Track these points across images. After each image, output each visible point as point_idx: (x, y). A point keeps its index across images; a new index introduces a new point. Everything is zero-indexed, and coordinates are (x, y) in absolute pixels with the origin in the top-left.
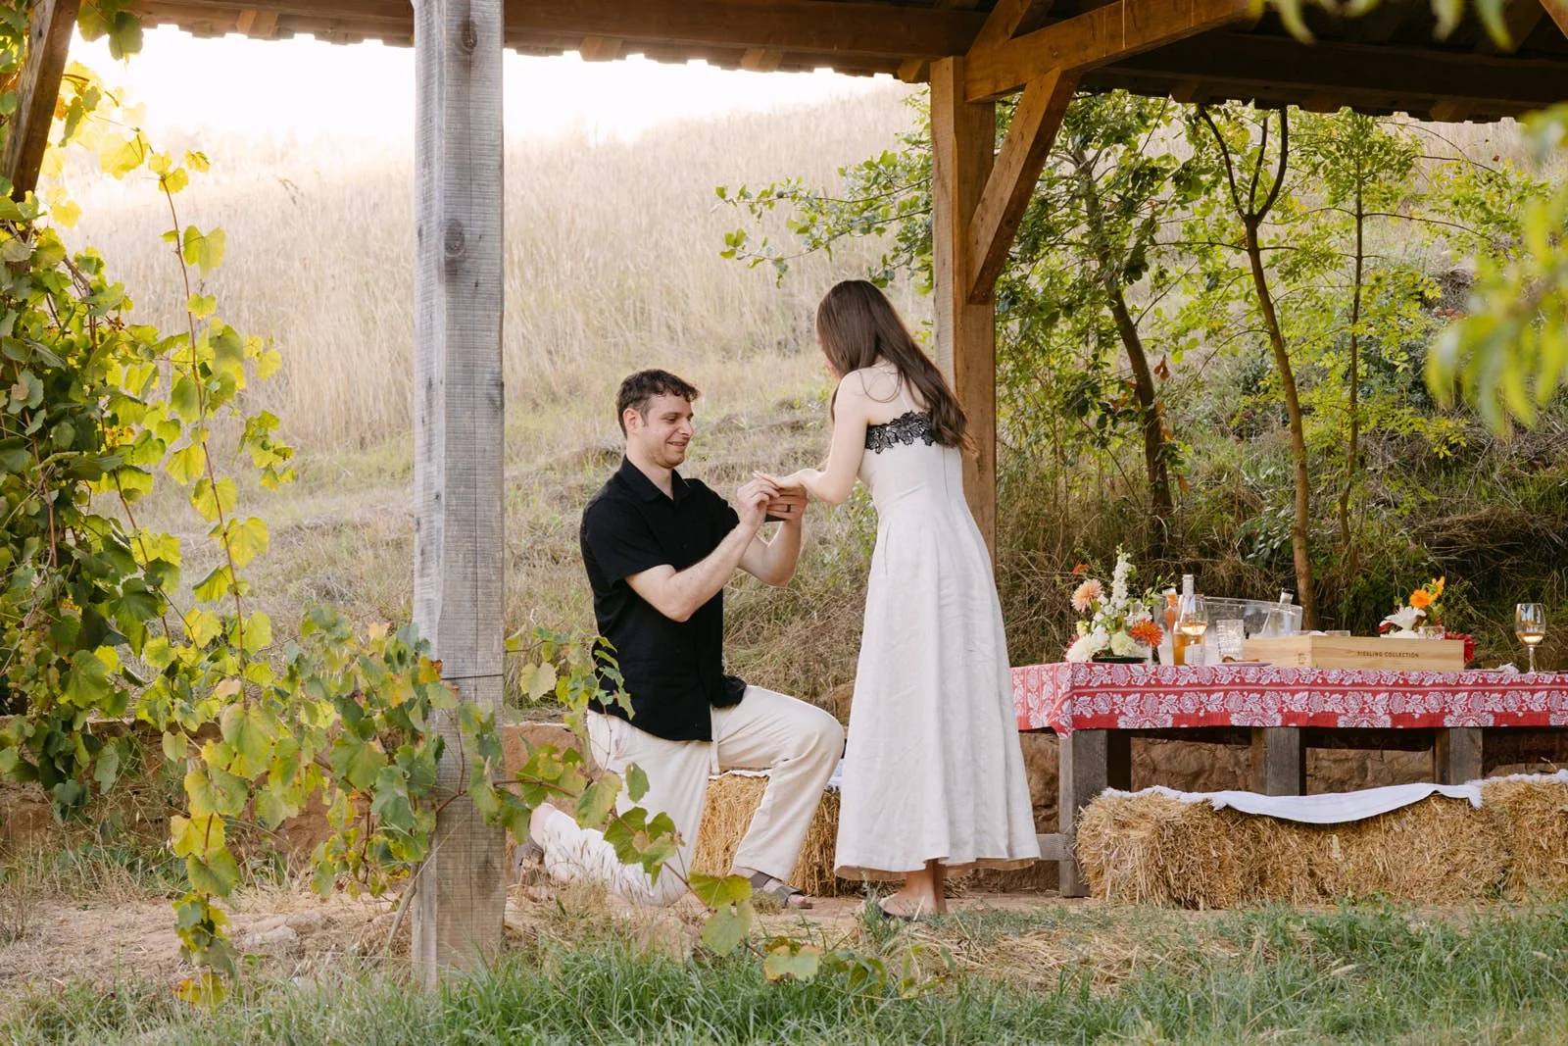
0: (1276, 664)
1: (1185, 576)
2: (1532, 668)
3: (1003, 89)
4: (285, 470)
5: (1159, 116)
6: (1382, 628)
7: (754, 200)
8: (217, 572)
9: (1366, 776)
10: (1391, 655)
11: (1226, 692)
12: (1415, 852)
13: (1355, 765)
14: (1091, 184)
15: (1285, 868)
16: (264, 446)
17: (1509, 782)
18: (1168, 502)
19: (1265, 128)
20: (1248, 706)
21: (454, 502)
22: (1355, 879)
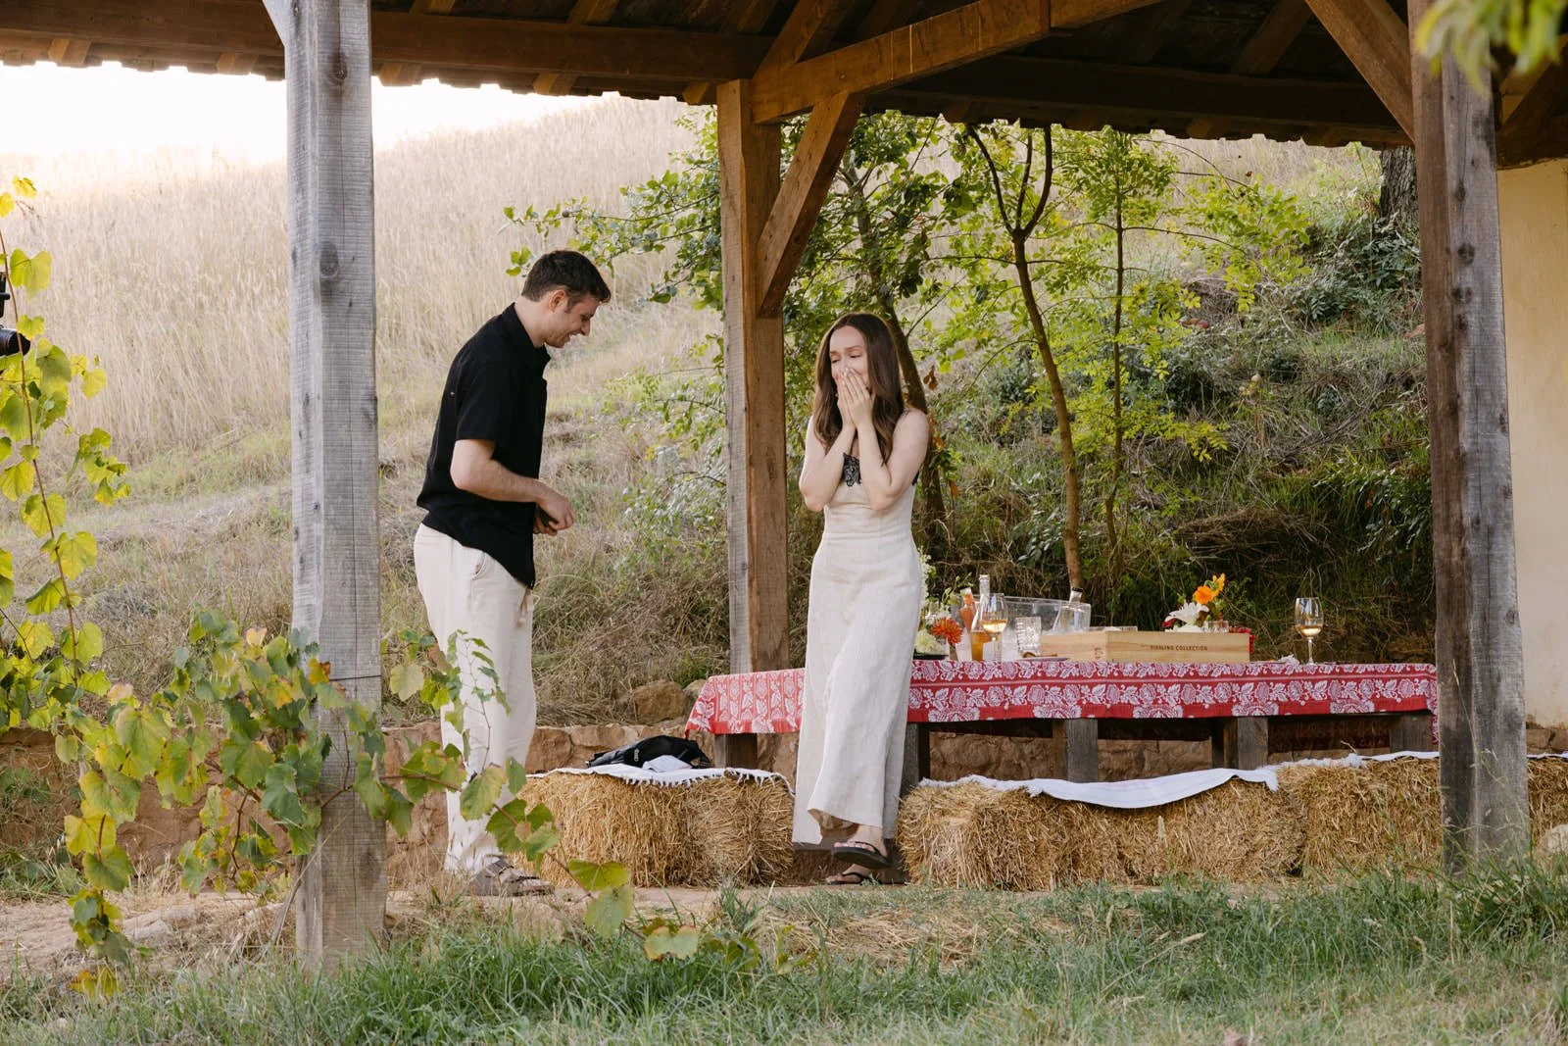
0: (1074, 658)
1: (982, 576)
2: (1311, 659)
3: (789, 111)
4: (119, 486)
5: (928, 135)
6: (1166, 624)
7: (541, 219)
8: (50, 585)
9: (1143, 766)
10: (1182, 648)
11: (1029, 686)
12: (1217, 834)
13: (1132, 756)
14: (864, 202)
15: (1096, 851)
16: (99, 463)
17: (1299, 767)
18: (940, 507)
19: (1029, 146)
20: (1048, 700)
21: (333, 512)
22: (1161, 861)
